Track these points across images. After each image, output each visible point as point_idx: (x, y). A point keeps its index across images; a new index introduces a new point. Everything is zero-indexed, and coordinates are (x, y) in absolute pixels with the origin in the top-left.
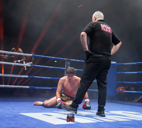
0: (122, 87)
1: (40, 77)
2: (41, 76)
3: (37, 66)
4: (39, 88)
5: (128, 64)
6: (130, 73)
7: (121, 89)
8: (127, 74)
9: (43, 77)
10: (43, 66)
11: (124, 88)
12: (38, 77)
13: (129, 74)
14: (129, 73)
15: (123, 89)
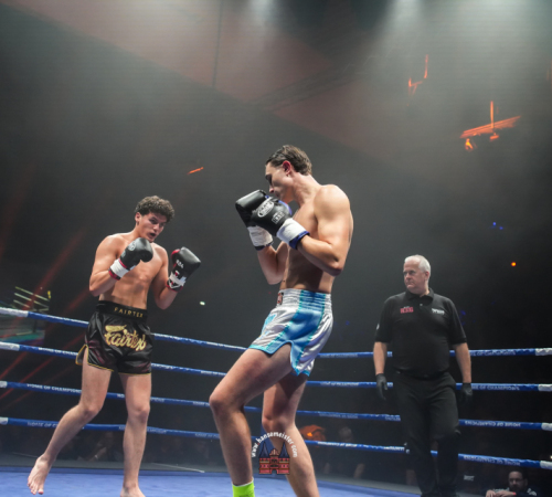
0: (315, 427)
1: (49, 388)
2: (51, 385)
3: (41, 349)
4: (41, 424)
5: (333, 355)
6: (339, 383)
7: (310, 434)
8: (330, 387)
9: (57, 389)
10: (59, 351)
11: (317, 430)
12: (41, 387)
13: (336, 386)
14: (334, 383)
15: (317, 433)
